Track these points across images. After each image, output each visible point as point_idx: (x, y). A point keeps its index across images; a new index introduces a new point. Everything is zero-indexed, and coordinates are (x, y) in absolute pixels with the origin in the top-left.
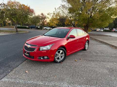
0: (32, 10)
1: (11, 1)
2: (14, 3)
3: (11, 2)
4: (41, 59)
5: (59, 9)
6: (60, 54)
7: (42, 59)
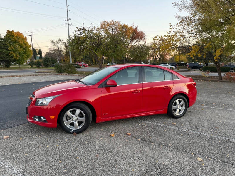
0: (142, 33)
1: (106, 22)
2: (111, 24)
3: (107, 24)
4: (35, 119)
5: (180, 26)
6: (76, 116)
7: (37, 120)
